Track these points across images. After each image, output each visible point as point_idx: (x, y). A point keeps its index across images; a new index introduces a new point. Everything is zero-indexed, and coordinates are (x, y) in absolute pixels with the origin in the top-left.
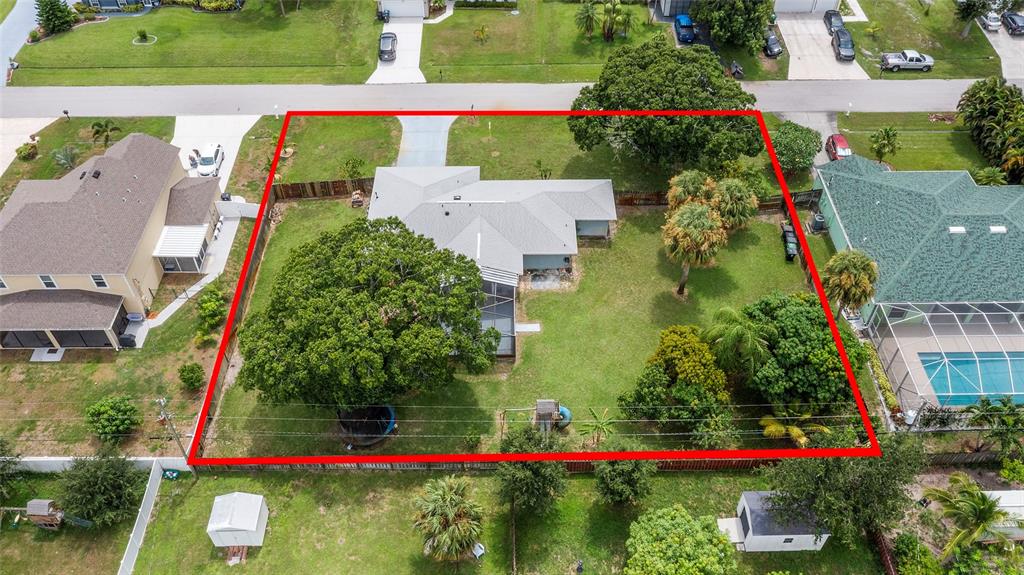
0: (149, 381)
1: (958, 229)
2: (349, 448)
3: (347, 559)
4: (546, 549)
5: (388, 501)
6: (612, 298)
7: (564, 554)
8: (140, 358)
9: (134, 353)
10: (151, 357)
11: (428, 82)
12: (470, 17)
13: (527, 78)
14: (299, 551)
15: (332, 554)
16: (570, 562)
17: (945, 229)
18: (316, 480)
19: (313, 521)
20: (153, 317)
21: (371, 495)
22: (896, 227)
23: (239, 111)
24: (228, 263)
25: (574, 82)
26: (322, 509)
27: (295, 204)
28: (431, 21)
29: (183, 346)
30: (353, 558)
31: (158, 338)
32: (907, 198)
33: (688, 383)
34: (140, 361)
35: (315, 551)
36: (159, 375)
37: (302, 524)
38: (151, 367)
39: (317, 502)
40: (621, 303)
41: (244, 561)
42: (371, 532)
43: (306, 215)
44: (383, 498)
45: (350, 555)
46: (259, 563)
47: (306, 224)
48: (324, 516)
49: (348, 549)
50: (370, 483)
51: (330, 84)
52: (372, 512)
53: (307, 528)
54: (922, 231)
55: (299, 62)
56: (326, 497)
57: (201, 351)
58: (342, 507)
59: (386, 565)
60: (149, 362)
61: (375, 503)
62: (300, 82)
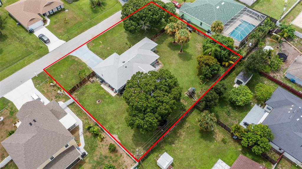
0: (100, 158)
1: (218, 7)
2: (162, 130)
3: (190, 148)
4: (217, 115)
5: (183, 133)
6: (171, 62)
7: (220, 113)
8: (91, 156)
9: (88, 156)
10: (93, 153)
11: (67, 41)
12: (56, 18)
13: (90, 26)
14: (180, 156)
15: (186, 150)
16: (223, 113)
17: (216, 8)
18: (165, 142)
19: (175, 149)
20: (80, 145)
21: (178, 134)
22: (207, 13)
23: (22, 82)
24: (80, 119)
25: (103, 20)
26: (173, 145)
27: (76, 93)
28: (46, 25)
29: (97, 144)
30: (191, 147)
31: (89, 148)
32: (204, 6)
33: (213, 65)
34: (92, 156)
35: (183, 153)
36: (101, 155)
37: (174, 151)
38: (96, 155)
39: (171, 145)
40: (174, 61)
41: (173, 168)
42: (187, 140)
43: (82, 94)
44: (181, 133)
45: (189, 147)
46: (176, 165)
47: (85, 95)
48: (175, 146)
49: (188, 147)
50: (175, 132)
51: (39, 58)
52: (183, 137)
53: (175, 151)
54: (213, 11)
55: (20, 58)
56: (171, 142)
57: (103, 142)
58: (176, 141)
59: (197, 142)
60: (94, 155)
61: (181, 135)
62: (29, 63)
